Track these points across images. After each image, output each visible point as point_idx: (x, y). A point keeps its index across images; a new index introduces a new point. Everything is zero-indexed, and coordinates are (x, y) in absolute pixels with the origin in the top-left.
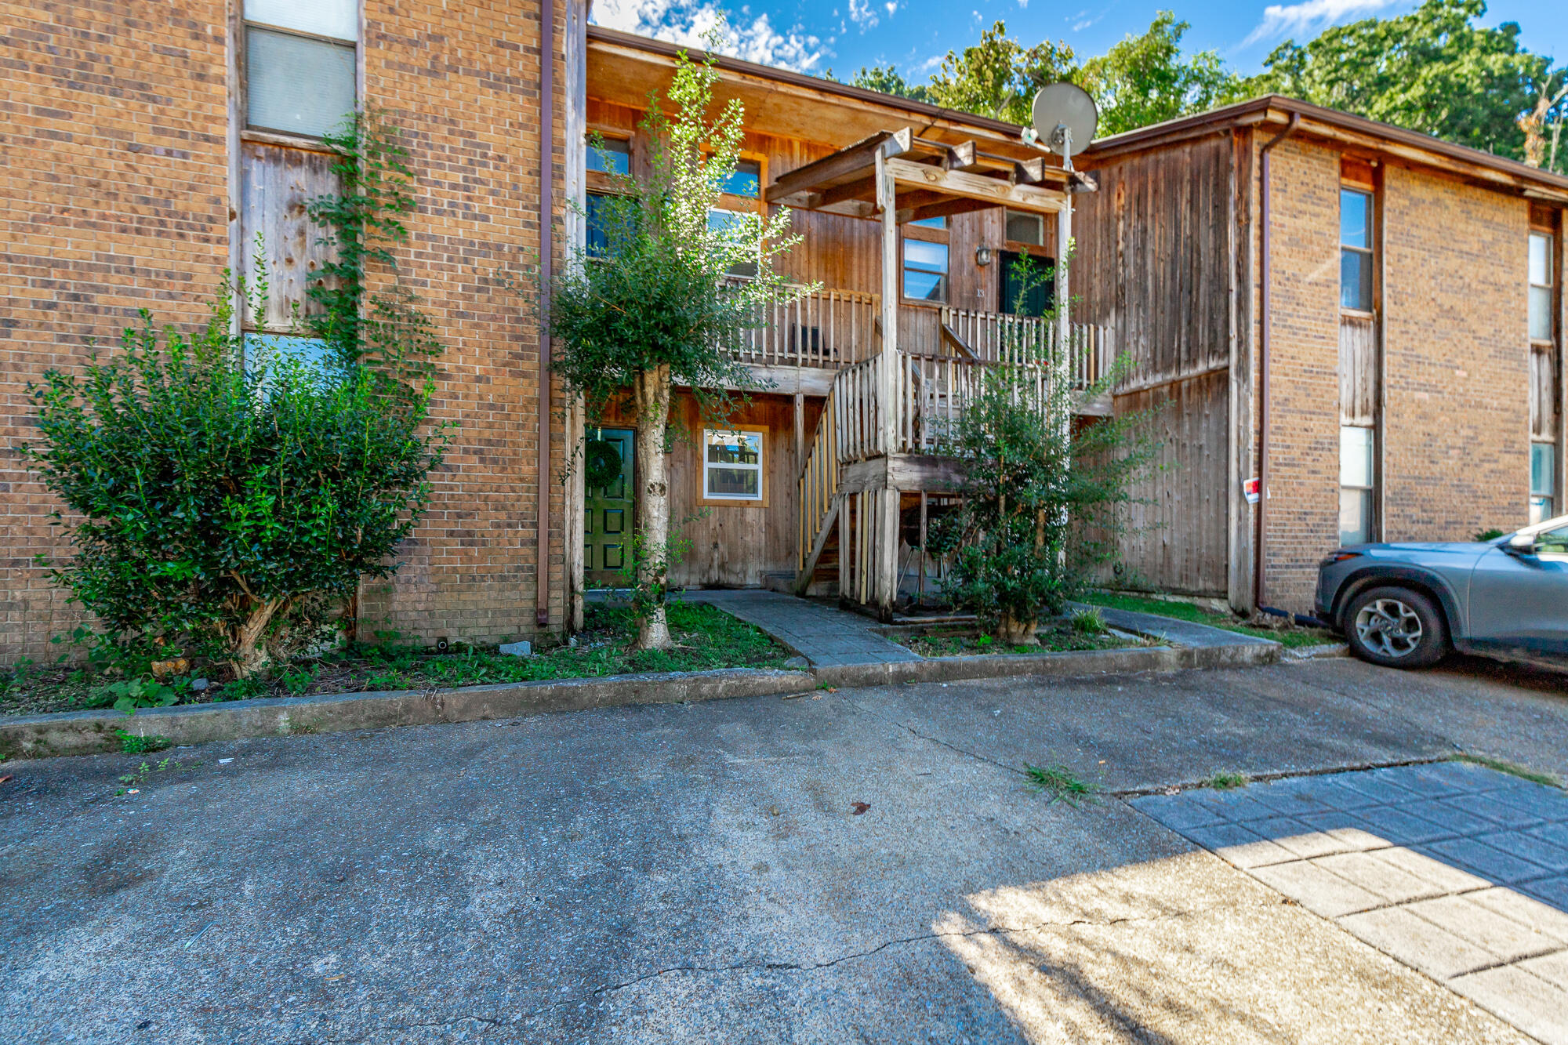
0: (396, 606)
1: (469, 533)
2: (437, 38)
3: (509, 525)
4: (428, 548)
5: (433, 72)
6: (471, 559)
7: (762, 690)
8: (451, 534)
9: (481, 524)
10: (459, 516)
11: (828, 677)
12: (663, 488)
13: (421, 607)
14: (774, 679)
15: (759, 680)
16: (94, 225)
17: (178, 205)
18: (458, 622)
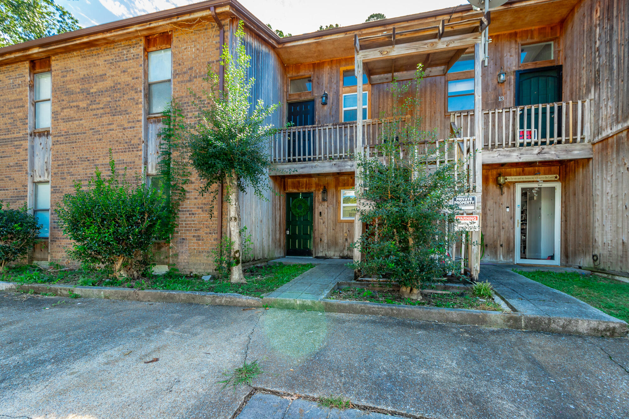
0: (179, 261)
1: (199, 236)
2: (191, 69)
3: (210, 233)
4: (188, 241)
5: (190, 81)
6: (199, 245)
7: (240, 304)
8: (194, 236)
9: (202, 233)
10: (196, 230)
11: (268, 302)
12: (235, 219)
13: (186, 261)
14: (244, 300)
15: (238, 300)
16: (117, 152)
17: (132, 142)
18: (195, 267)
